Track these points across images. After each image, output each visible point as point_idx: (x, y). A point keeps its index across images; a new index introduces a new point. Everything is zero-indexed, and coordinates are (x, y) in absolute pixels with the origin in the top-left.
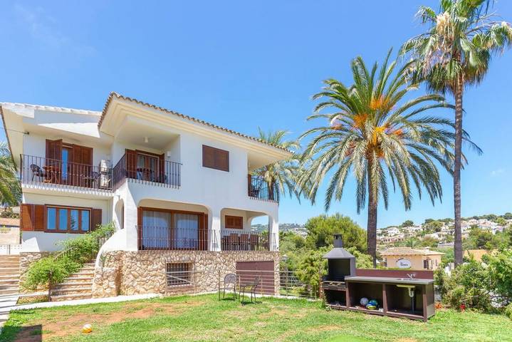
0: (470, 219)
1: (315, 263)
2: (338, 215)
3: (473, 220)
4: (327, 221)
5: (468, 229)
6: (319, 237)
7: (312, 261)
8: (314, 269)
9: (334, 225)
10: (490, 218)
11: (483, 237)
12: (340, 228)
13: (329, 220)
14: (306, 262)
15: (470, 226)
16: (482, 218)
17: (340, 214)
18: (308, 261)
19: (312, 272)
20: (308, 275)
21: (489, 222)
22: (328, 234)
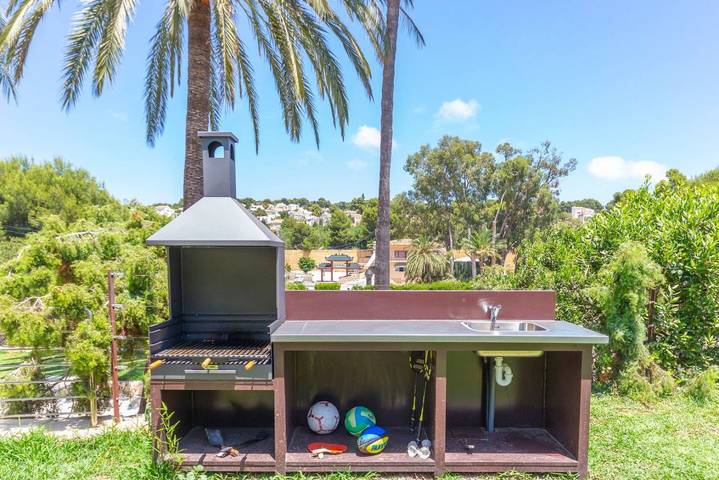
0: (277, 202)
1: (81, 268)
2: (58, 162)
3: (282, 204)
4: (31, 171)
5: (278, 218)
6: (11, 207)
7: (67, 260)
8: (82, 292)
9: (50, 183)
10: (303, 203)
11: (300, 231)
12: (67, 192)
13: (38, 172)
14: (40, 262)
15: (279, 213)
16: (292, 202)
17: (65, 161)
18: (50, 257)
19: (76, 312)
20: (59, 324)
21: (302, 209)
22: (35, 203)
